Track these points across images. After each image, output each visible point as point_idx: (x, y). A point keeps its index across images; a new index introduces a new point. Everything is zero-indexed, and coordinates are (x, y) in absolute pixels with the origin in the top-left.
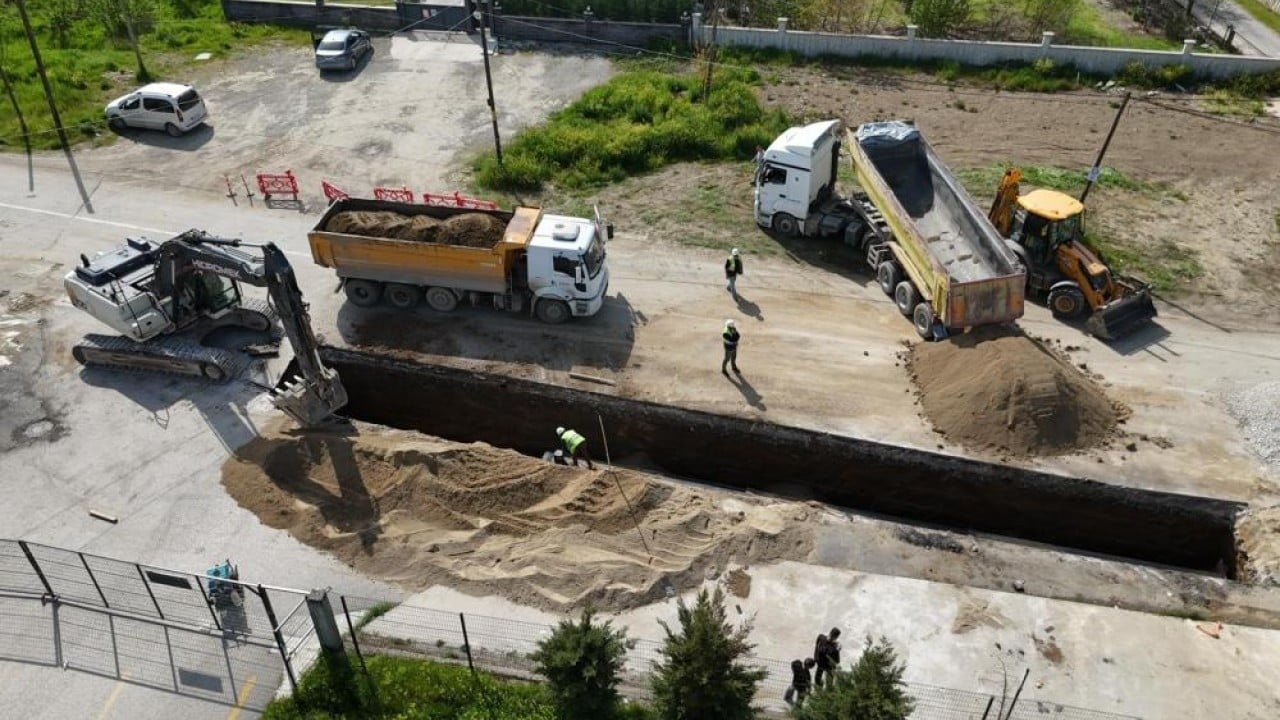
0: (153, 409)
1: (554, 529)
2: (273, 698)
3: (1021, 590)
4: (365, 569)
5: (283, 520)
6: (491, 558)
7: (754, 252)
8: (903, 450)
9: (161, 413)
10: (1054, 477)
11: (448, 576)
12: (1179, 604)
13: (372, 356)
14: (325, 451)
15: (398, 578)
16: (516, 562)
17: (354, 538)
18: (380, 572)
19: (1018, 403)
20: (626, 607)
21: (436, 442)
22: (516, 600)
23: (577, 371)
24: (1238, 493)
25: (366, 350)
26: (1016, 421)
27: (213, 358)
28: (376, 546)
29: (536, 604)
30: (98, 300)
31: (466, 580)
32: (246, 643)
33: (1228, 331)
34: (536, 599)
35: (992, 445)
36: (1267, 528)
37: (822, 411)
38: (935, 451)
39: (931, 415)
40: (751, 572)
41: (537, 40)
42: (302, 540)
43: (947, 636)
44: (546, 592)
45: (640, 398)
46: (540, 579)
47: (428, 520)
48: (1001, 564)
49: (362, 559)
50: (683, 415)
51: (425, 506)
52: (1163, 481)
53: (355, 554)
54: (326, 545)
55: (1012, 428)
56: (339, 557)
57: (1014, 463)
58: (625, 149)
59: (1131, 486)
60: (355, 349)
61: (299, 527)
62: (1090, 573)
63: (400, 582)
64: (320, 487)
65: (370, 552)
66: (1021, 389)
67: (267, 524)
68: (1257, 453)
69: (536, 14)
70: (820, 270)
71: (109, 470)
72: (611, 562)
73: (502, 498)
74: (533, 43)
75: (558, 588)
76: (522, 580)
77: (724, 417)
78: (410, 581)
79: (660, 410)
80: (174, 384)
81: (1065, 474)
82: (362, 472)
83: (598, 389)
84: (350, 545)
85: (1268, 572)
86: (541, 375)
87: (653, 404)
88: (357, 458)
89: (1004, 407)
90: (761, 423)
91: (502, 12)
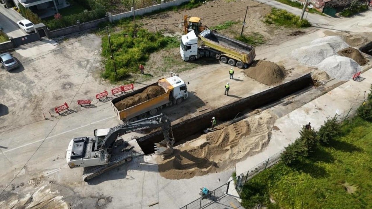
0: (124, 178)
1: (240, 140)
2: (239, 203)
3: (305, 103)
4: (220, 171)
5: (192, 175)
6: (239, 152)
7: (194, 68)
8: (265, 91)
9: (127, 177)
10: (288, 83)
11: (237, 160)
12: (321, 93)
13: (153, 134)
14: (181, 156)
15: (228, 168)
16: (244, 149)
17: (212, 167)
18: (223, 169)
19: (275, 73)
20: (268, 144)
21: (195, 140)
22: (252, 156)
23: (198, 110)
24: (308, 71)
25: (151, 133)
26: (277, 76)
27: (129, 155)
28: (218, 165)
29: (256, 153)
30: (89, 160)
31: (241, 159)
32: (220, 199)
33: (278, 45)
34: (255, 153)
35: (276, 83)
36: (317, 75)
37: (247, 92)
38: (269, 88)
39: (262, 82)
40: (275, 125)
41: (65, 35)
42: (201, 175)
43: (308, 116)
44: (254, 151)
45: (217, 108)
46: (252, 149)
47: (219, 154)
48: (299, 101)
49: (217, 169)
50: (226, 107)
51: (216, 152)
52: (300, 75)
53: (215, 169)
54: (207, 173)
55: (277, 78)
56: (212, 173)
57: (281, 84)
58: (140, 56)
59: (297, 78)
60: (148, 134)
61: (197, 173)
62: (309, 95)
63: (229, 168)
64: (188, 164)
65: (218, 167)
66: (275, 70)
67: (189, 178)
68: (304, 64)
69: (61, 28)
70: (210, 65)
71: (137, 196)
72: (257, 139)
73: (225, 141)
74: (63, 37)
75: (255, 149)
76: (250, 151)
77: (234, 103)
78: (231, 166)
79: (221, 108)
80: (118, 169)
81: (288, 81)
82: (193, 155)
83: (207, 111)
84: (213, 169)
85: (324, 81)
86: (193, 115)
87: (220, 108)
88: (190, 153)
89: (274, 75)
90: (241, 100)
91: (50, 30)
